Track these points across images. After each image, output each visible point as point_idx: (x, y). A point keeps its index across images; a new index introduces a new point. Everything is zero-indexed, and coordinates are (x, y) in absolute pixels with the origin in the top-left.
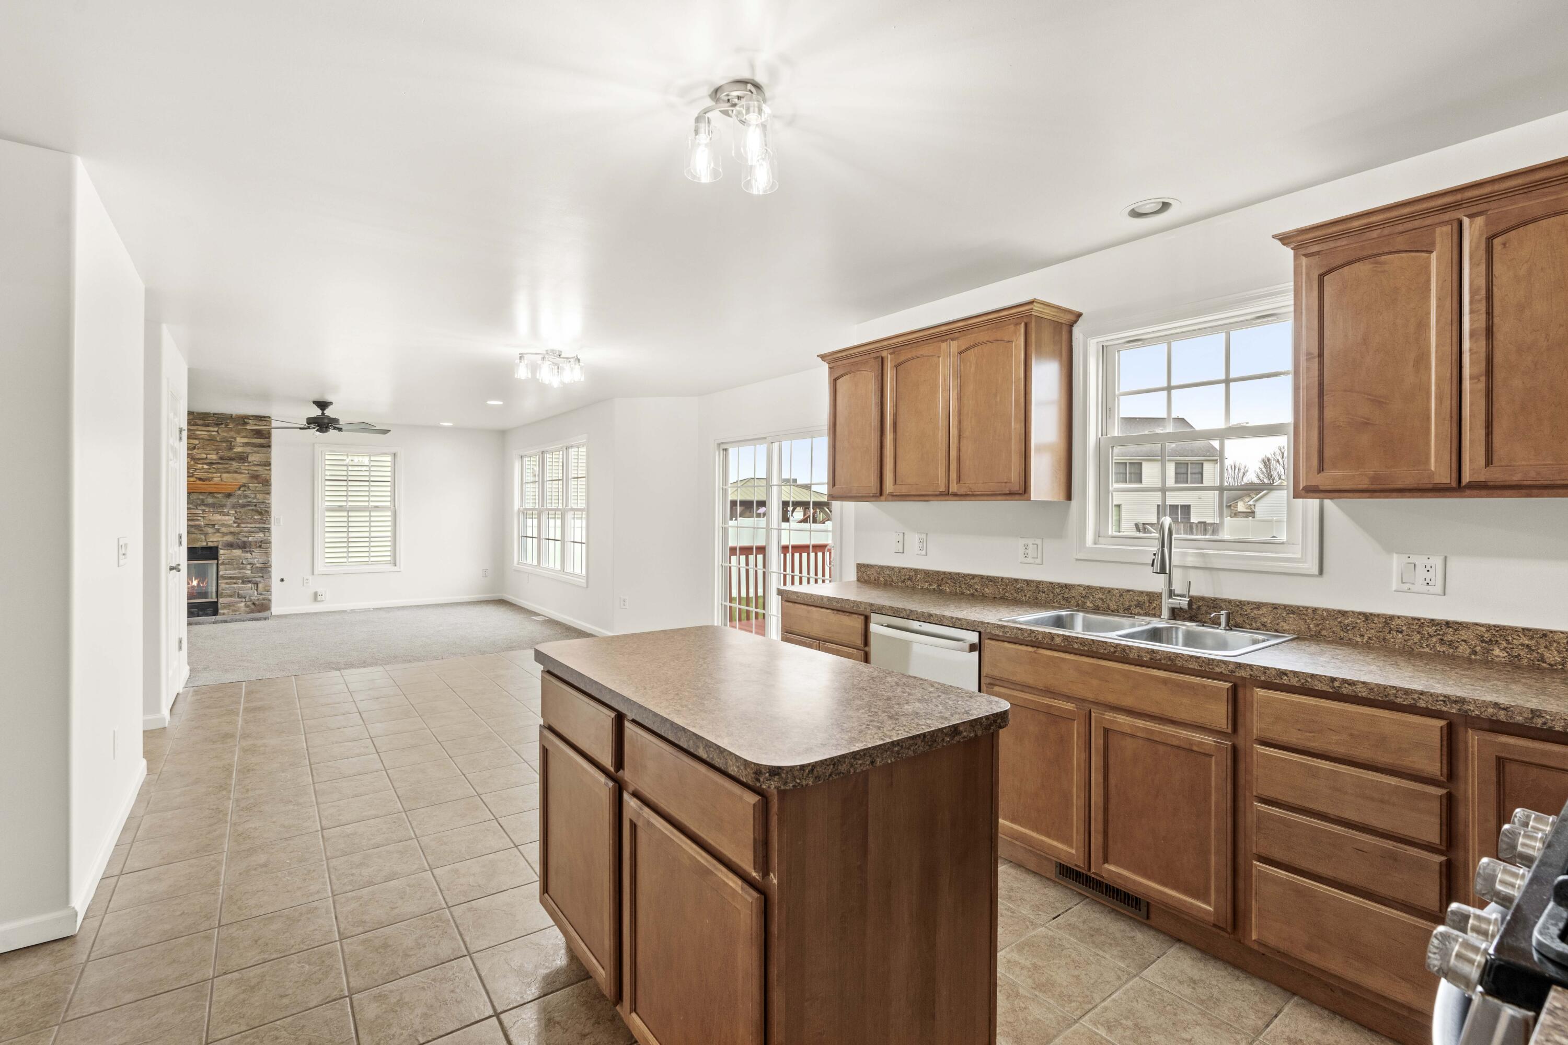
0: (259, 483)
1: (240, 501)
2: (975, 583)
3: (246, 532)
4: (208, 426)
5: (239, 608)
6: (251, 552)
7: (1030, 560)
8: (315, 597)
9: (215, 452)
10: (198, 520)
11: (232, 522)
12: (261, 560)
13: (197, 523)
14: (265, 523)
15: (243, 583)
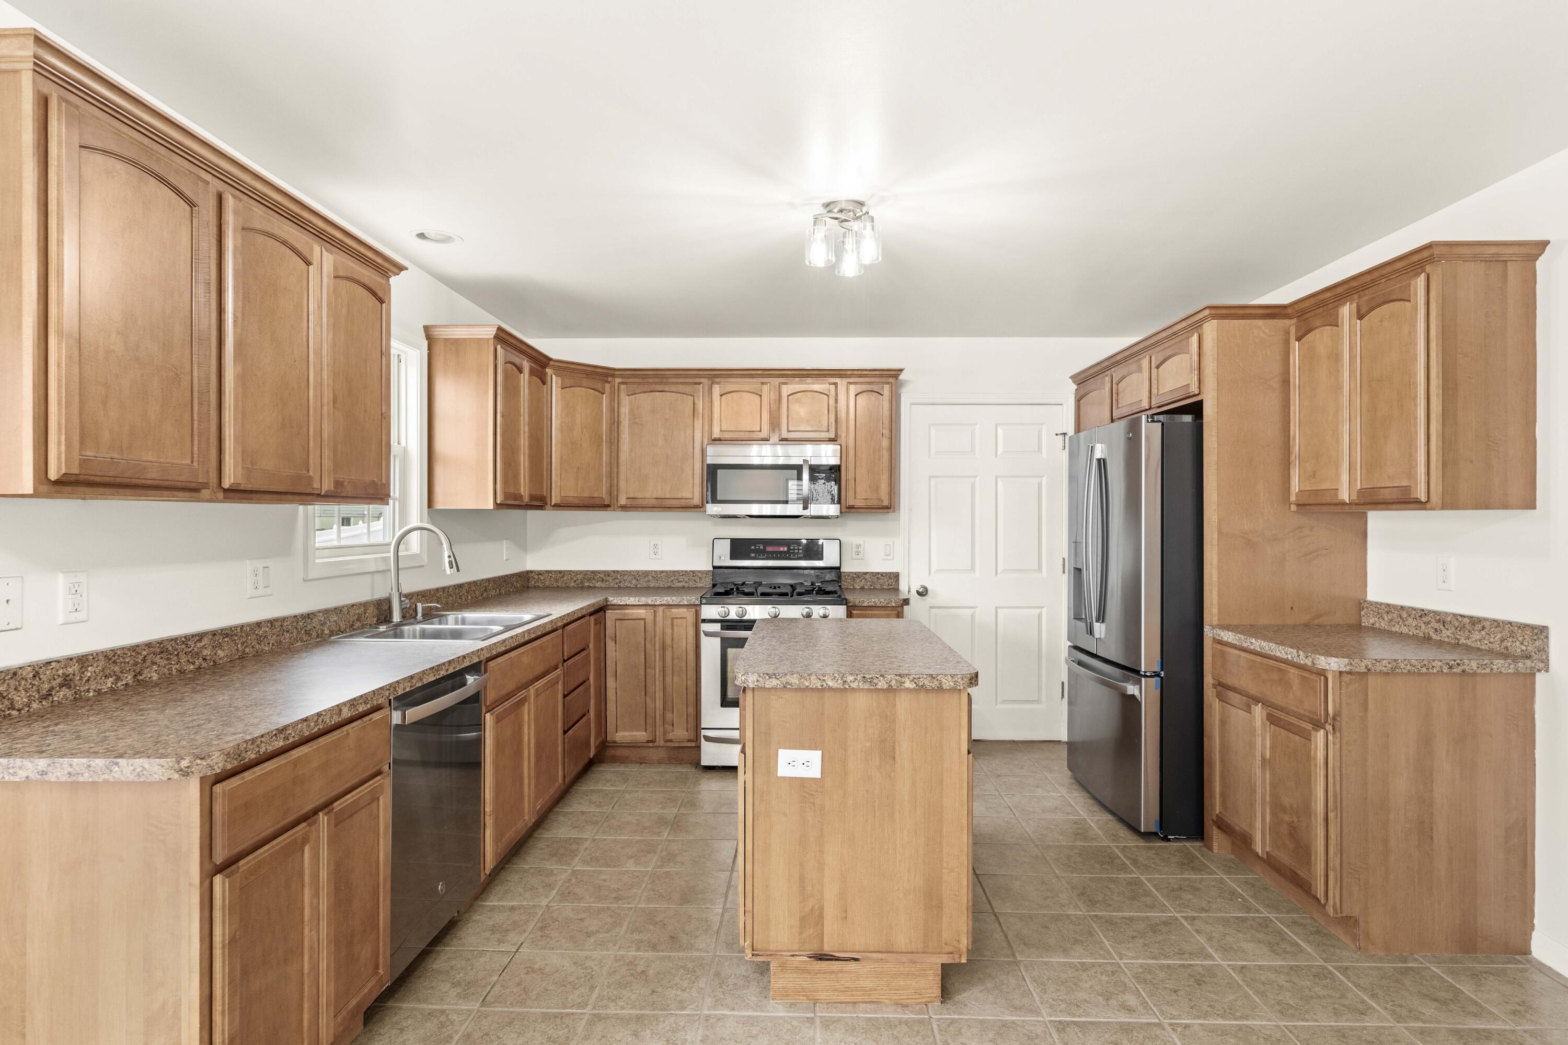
2: (204, 647)
7: (261, 591)
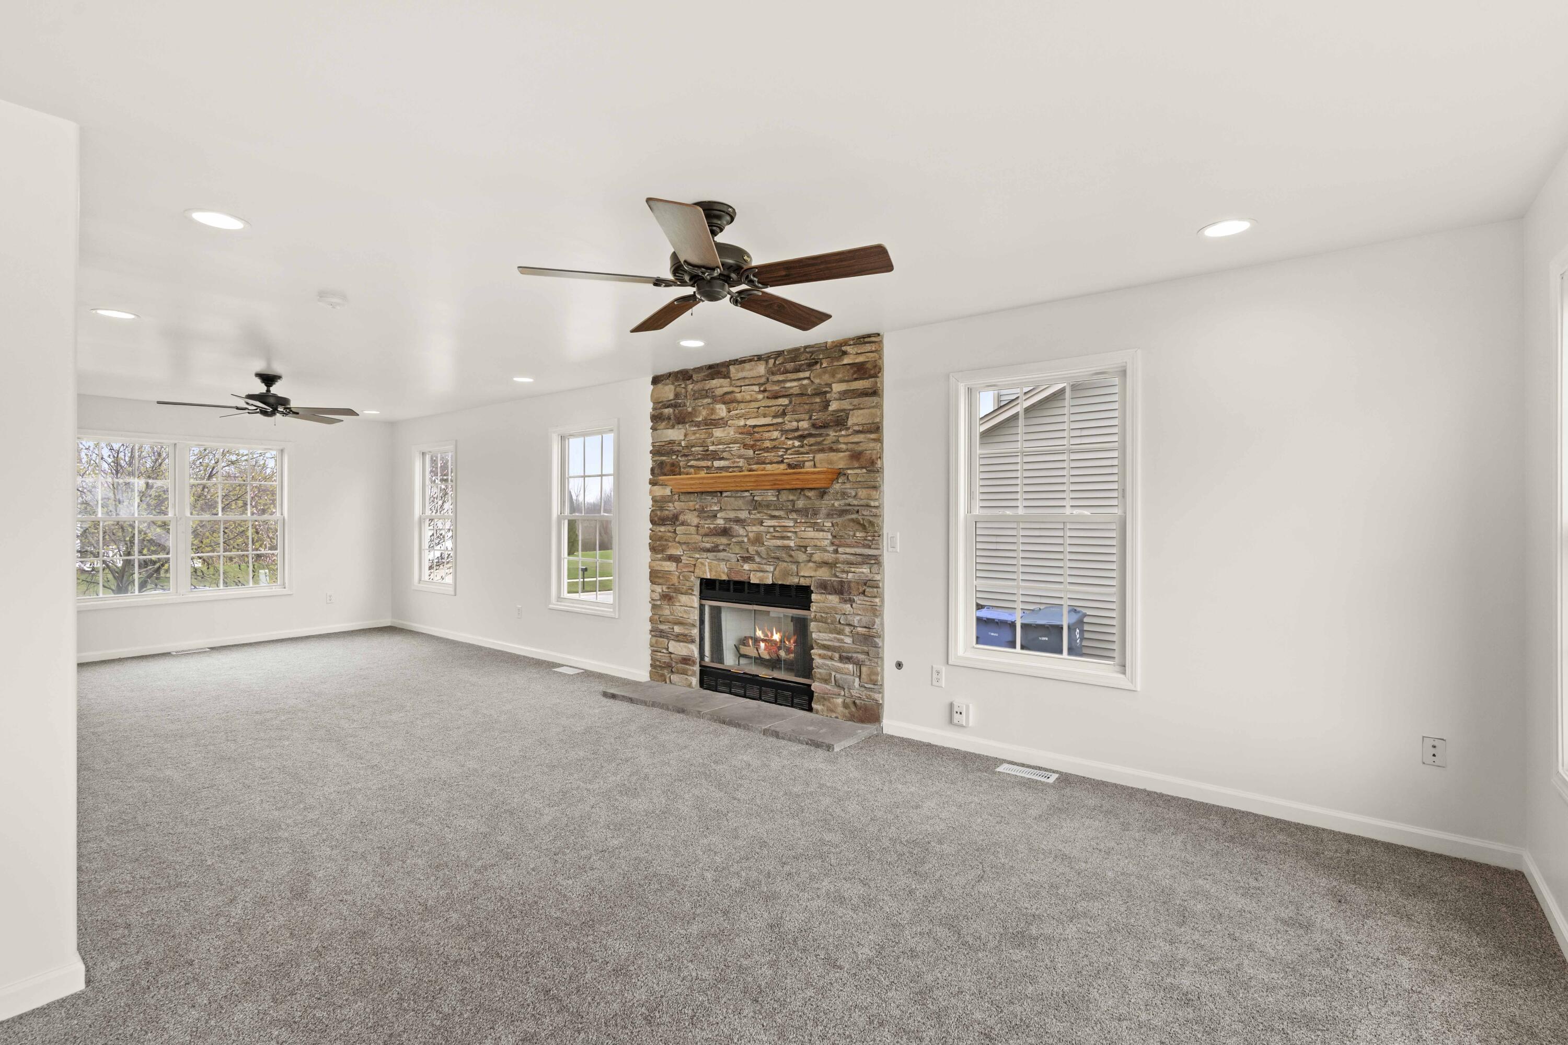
0: (862, 468)
1: (836, 504)
3: (843, 563)
4: (797, 370)
5: (835, 706)
6: (851, 601)
8: (952, 714)
9: (807, 417)
10: (788, 538)
11: (827, 542)
12: (865, 620)
13: (786, 542)
14: (870, 547)
15: (842, 659)
